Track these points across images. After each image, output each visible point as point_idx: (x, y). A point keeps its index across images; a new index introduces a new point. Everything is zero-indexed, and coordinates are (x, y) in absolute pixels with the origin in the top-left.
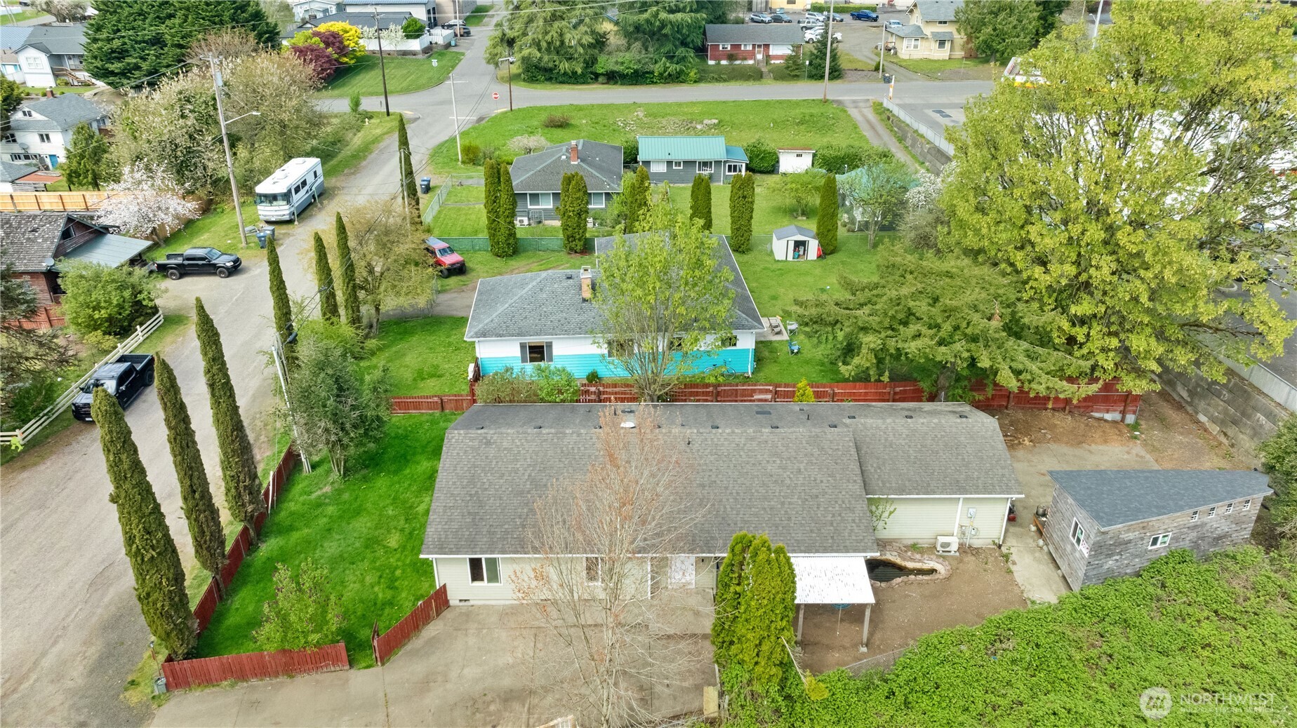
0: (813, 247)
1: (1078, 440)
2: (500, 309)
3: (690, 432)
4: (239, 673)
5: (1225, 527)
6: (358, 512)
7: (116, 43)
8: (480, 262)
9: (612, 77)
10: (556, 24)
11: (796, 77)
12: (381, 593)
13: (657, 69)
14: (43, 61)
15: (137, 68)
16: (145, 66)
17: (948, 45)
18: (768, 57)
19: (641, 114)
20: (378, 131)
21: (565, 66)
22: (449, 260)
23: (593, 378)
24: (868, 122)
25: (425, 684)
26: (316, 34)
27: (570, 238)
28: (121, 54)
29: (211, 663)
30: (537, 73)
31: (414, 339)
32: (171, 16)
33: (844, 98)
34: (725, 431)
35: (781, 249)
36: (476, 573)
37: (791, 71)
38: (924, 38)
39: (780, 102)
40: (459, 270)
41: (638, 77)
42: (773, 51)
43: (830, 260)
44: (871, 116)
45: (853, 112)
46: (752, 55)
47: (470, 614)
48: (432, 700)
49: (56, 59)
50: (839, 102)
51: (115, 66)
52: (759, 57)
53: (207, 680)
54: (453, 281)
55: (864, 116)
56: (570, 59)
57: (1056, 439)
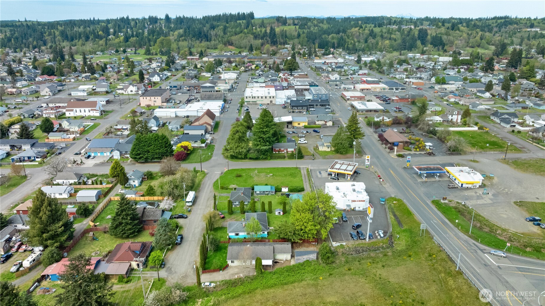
0: (282, 213)
1: (308, 247)
2: (232, 228)
3: (255, 247)
4: (209, 272)
5: (313, 257)
6: (217, 256)
7: (139, 152)
8: (227, 215)
9: (251, 159)
10: (238, 148)
11: (293, 158)
12: (221, 265)
13: (261, 157)
14: (118, 153)
15: (142, 157)
16: (145, 157)
17: (330, 148)
18: (287, 151)
19: (256, 172)
20: (201, 177)
21: (240, 156)
22: (222, 216)
23: (245, 238)
24: (305, 175)
25: (227, 273)
26: (182, 146)
27: (241, 211)
28: (139, 154)
29: (207, 271)
30: (233, 157)
31: (218, 231)
32: (150, 146)
33: (301, 167)
34: (259, 247)
35: (277, 213)
36: (232, 262)
37: (292, 156)
38: (324, 146)
39: (287, 168)
40: (223, 218)
41: (257, 159)
42: (289, 150)
43: (285, 215)
44: (306, 173)
45: (302, 171)
46: (283, 151)
47: (231, 267)
48: (228, 274)
49: (121, 153)
50: (300, 168)
51: (138, 157)
52: (285, 151)
53: (206, 272)
54: (223, 219)
55: (304, 173)
56: (241, 154)
57: (305, 247)
